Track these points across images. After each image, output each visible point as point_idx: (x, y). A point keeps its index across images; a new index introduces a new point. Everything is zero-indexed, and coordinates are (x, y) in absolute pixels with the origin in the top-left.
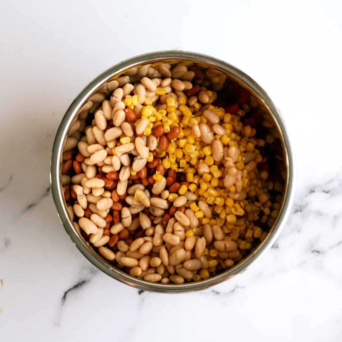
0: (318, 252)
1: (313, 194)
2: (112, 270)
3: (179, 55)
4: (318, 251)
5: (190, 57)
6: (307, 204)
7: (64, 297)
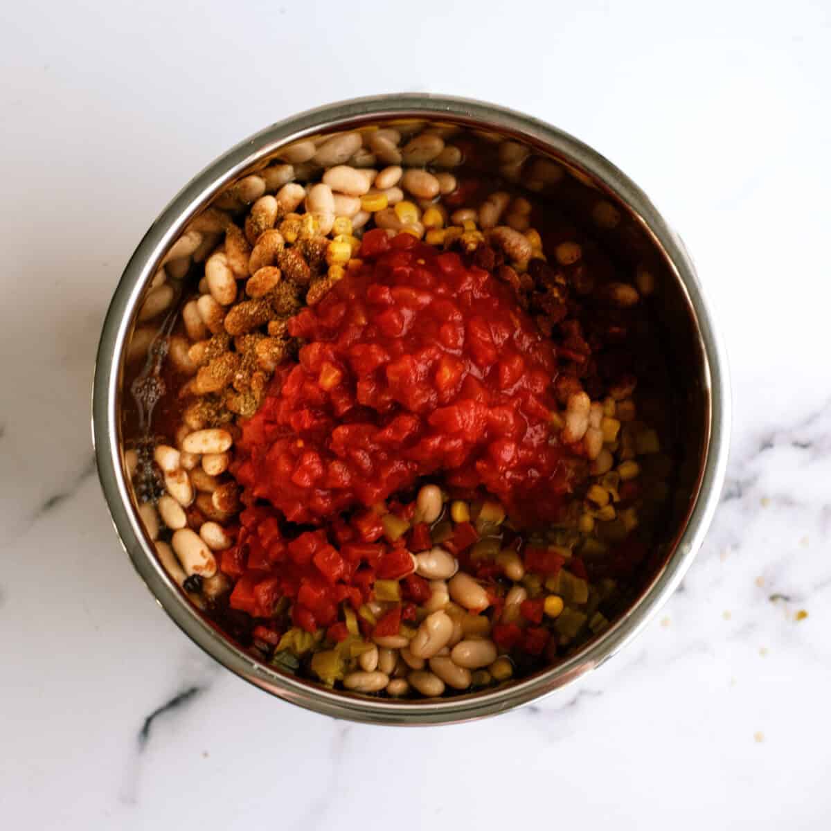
0: (787, 599)
1: (769, 452)
2: (259, 669)
3: (418, 105)
4: (785, 596)
5: (448, 109)
6: (755, 478)
7: (146, 730)
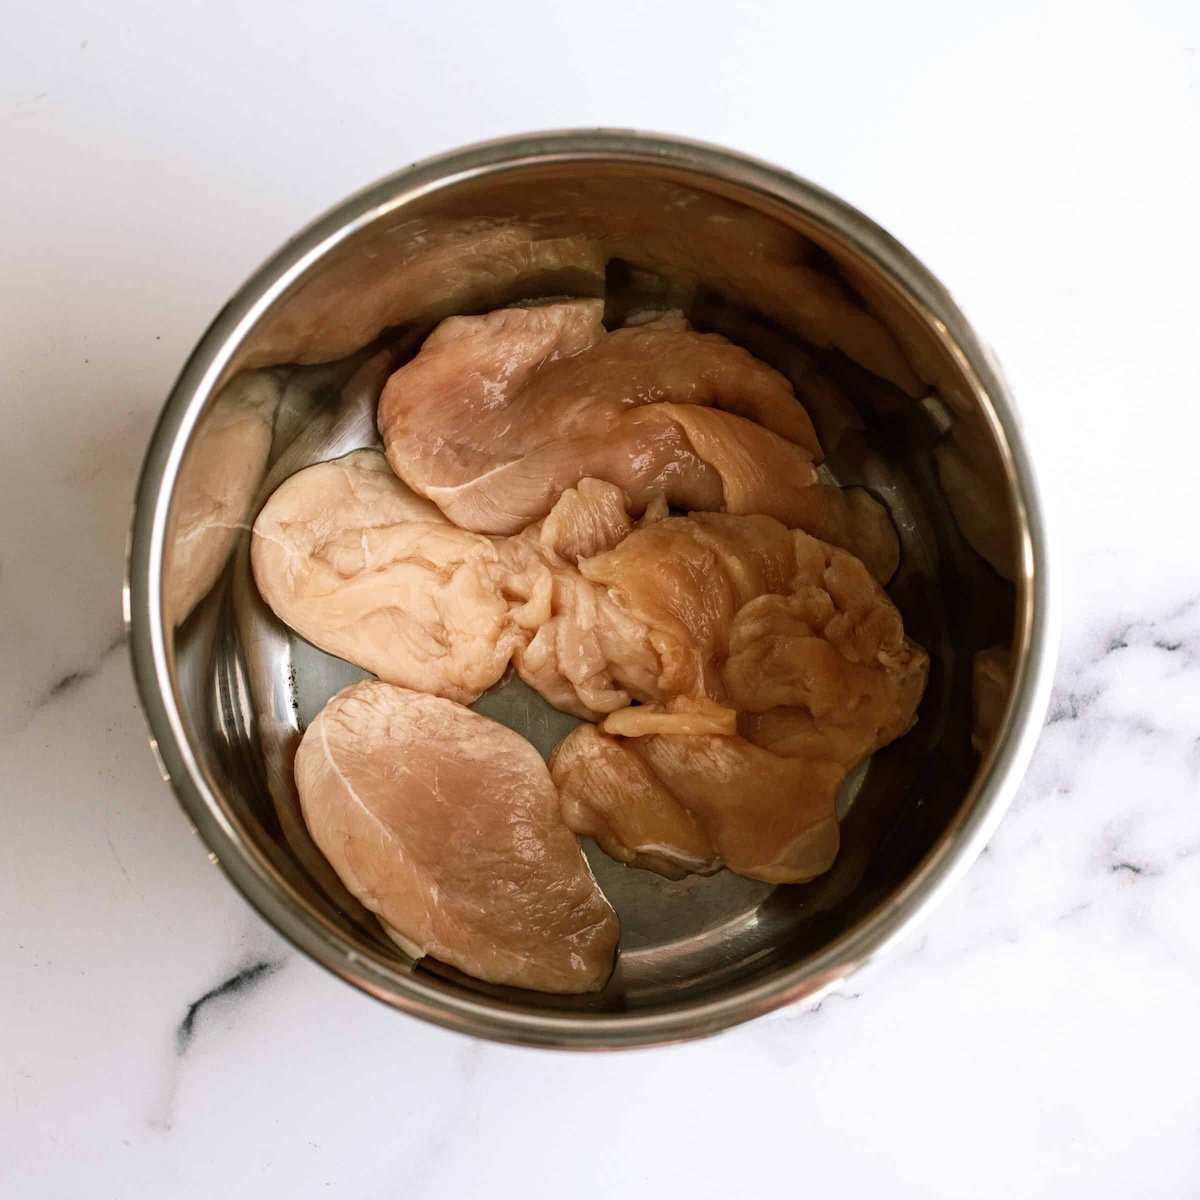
0: (1136, 870)
1: (1119, 652)
2: (356, 961)
3: (619, 146)
4: (1137, 867)
6: (1098, 691)
7: (189, 1023)
